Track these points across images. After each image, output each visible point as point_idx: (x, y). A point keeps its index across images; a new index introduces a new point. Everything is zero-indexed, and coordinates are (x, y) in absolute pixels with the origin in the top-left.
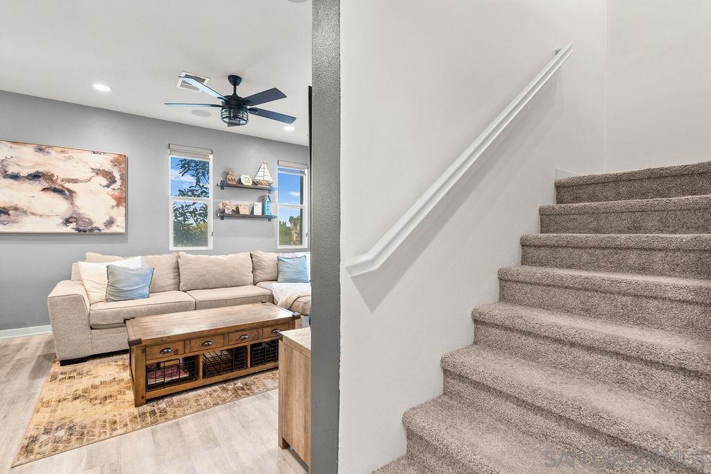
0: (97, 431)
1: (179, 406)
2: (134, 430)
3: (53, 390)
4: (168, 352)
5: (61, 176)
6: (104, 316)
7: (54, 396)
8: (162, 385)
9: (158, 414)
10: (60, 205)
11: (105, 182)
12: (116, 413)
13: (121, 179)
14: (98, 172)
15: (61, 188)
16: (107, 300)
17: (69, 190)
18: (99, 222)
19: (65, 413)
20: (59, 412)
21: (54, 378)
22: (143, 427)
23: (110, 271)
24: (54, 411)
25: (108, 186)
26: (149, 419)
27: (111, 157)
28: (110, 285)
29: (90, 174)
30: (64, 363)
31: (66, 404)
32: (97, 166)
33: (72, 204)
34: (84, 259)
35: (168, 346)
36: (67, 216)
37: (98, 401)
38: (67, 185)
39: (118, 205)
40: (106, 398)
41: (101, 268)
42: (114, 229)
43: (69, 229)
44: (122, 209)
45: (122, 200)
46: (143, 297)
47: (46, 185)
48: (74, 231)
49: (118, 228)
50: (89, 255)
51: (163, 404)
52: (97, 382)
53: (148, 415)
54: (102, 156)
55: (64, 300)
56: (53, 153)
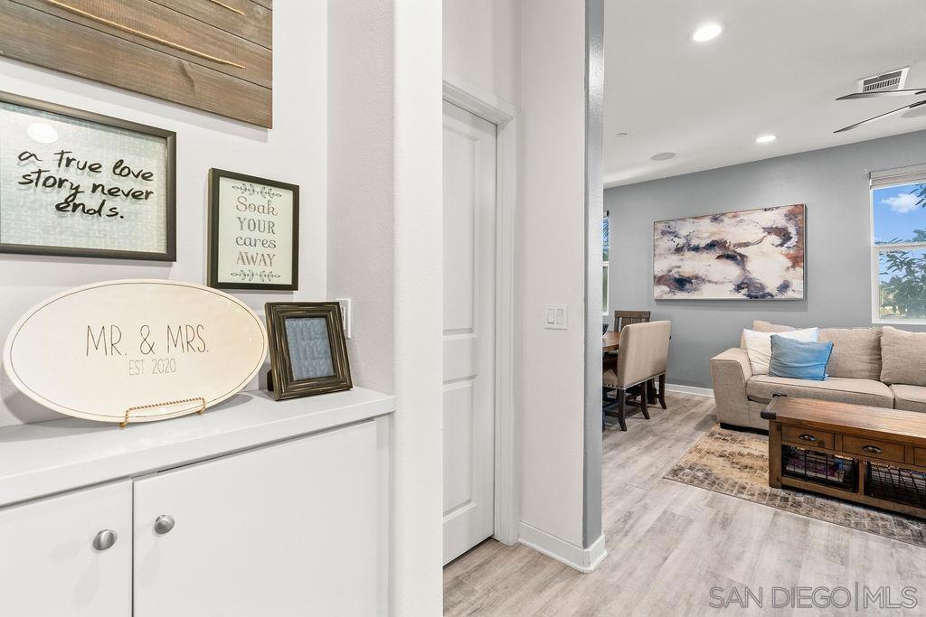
0: (726, 486)
1: (819, 508)
2: (758, 502)
3: (707, 443)
4: (810, 440)
5: (733, 242)
6: (761, 388)
7: (706, 447)
8: (804, 477)
9: (790, 503)
10: (731, 271)
11: (776, 240)
12: (749, 482)
13: (798, 233)
14: (770, 231)
15: (733, 253)
16: (771, 374)
17: (740, 255)
18: (772, 286)
19: (709, 463)
20: (704, 460)
21: (712, 435)
22: (767, 505)
23: (775, 342)
24: (701, 457)
25: (781, 245)
26: (778, 502)
27: (785, 211)
28: (774, 357)
29: (761, 234)
30: (724, 426)
31: (712, 457)
32: (769, 224)
33: (744, 269)
34: (751, 327)
35: (810, 433)
36: (739, 283)
37: (738, 466)
38: (739, 250)
39: (793, 266)
40: (746, 467)
41: (766, 337)
42: (789, 294)
43: (741, 295)
44: (799, 271)
45: (798, 259)
46: (814, 378)
47: (720, 253)
48: (745, 297)
49: (796, 292)
50: (757, 323)
51: (801, 498)
52: (745, 451)
53: (779, 498)
54: (776, 212)
55: (724, 365)
56: (726, 219)
